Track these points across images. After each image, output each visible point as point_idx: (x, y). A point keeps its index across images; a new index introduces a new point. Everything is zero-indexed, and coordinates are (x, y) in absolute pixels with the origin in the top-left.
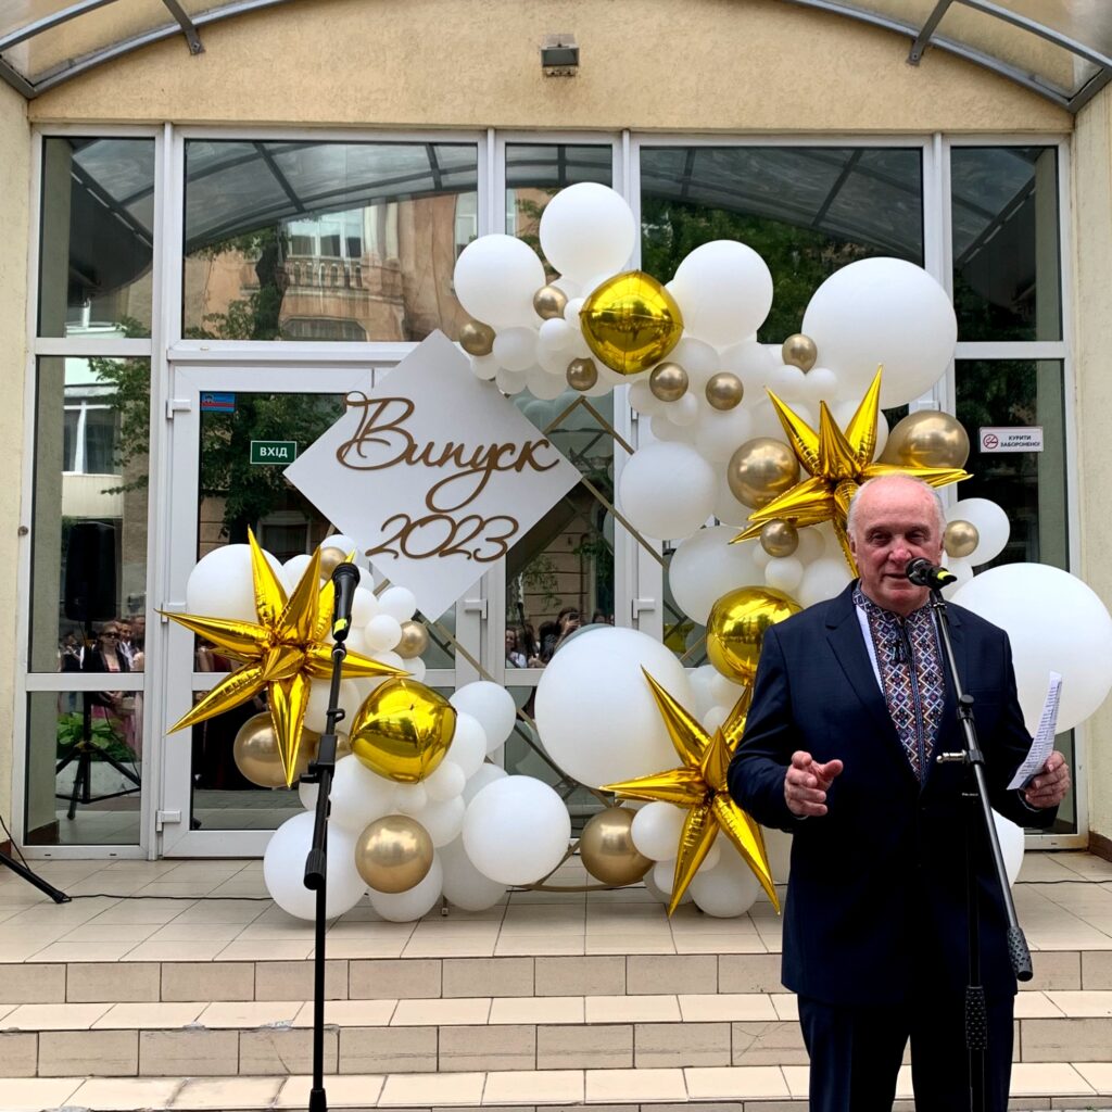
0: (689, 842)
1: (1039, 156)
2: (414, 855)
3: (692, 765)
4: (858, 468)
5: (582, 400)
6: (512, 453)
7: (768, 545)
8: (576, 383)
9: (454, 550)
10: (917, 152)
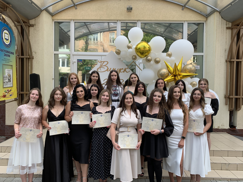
1: (200, 25)
4: (179, 73)
5: (134, 62)
6: (123, 70)
8: (133, 59)
10: (182, 24)
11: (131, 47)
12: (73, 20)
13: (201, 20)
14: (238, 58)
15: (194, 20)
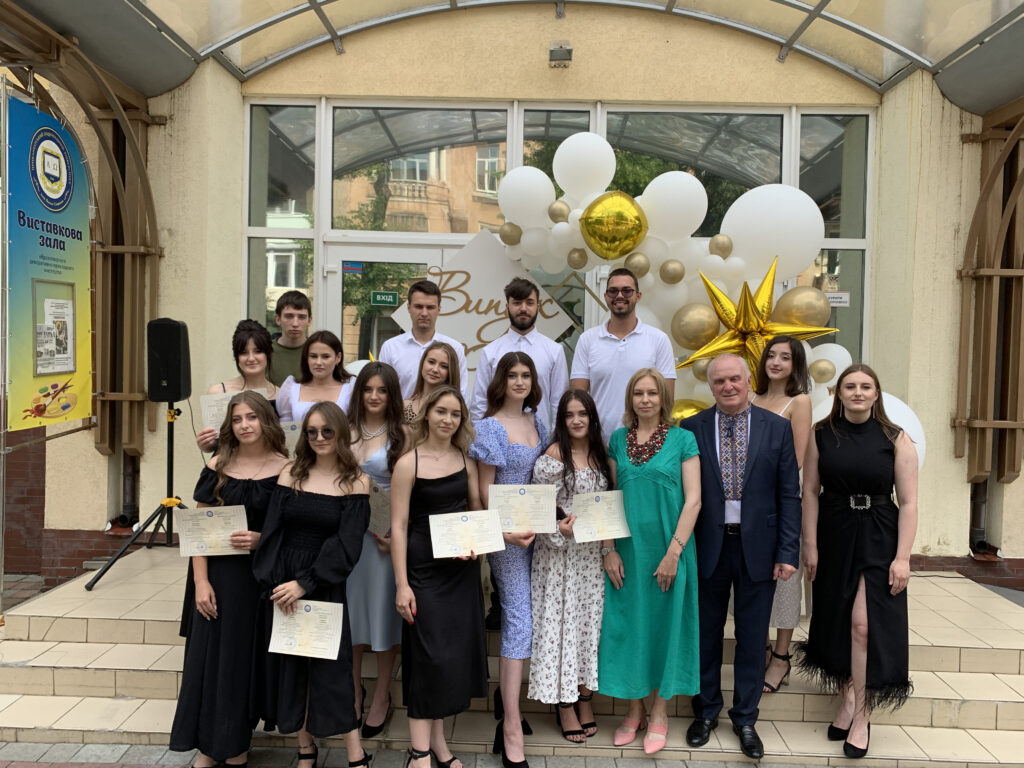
1: (852, 123)
4: (761, 323)
5: (575, 274)
8: (573, 264)
10: (779, 118)
11: (566, 212)
12: (327, 98)
13: (857, 102)
14: (1007, 262)
15: (826, 100)
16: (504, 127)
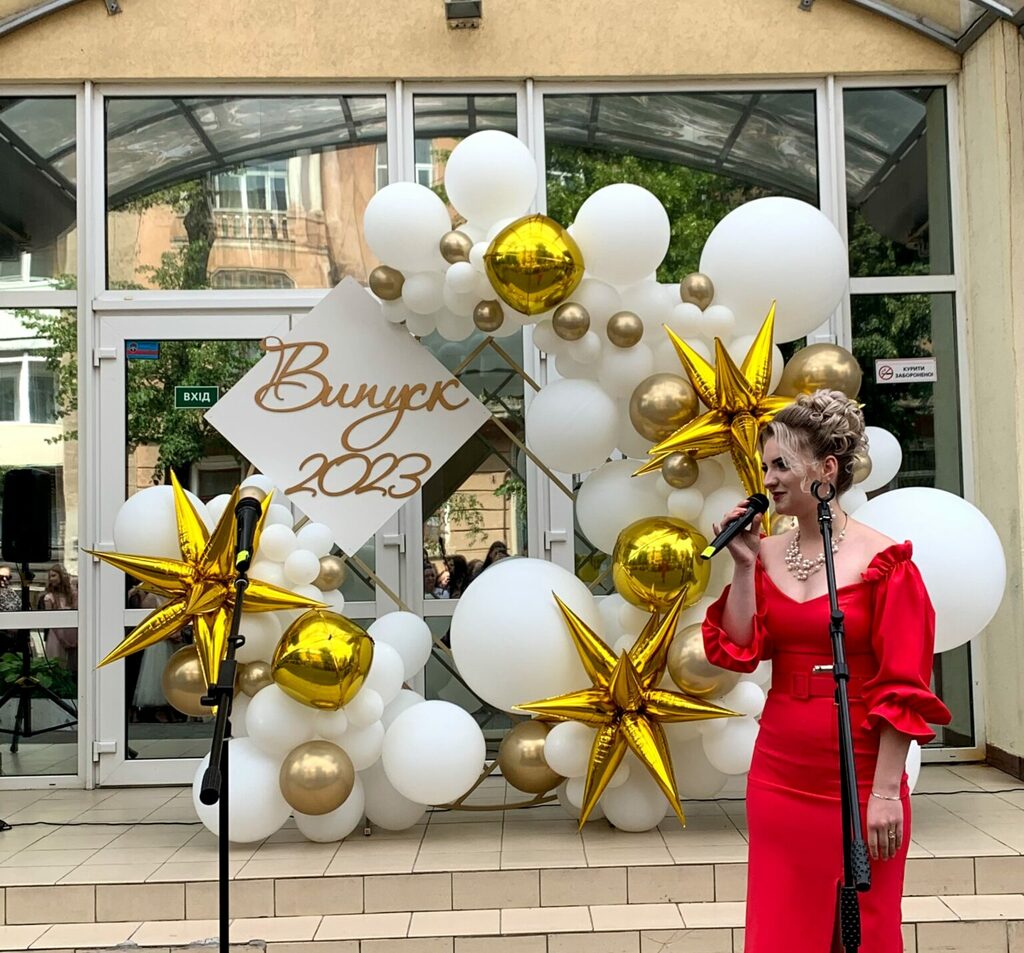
0: (599, 759)
1: (930, 95)
2: (336, 778)
3: (602, 686)
4: (754, 401)
5: (490, 340)
6: (423, 394)
7: (670, 477)
8: (482, 324)
9: (370, 487)
10: (812, 95)
11: (465, 249)
12: (95, 84)
13: (926, 68)
15: (878, 68)
16: (383, 118)
